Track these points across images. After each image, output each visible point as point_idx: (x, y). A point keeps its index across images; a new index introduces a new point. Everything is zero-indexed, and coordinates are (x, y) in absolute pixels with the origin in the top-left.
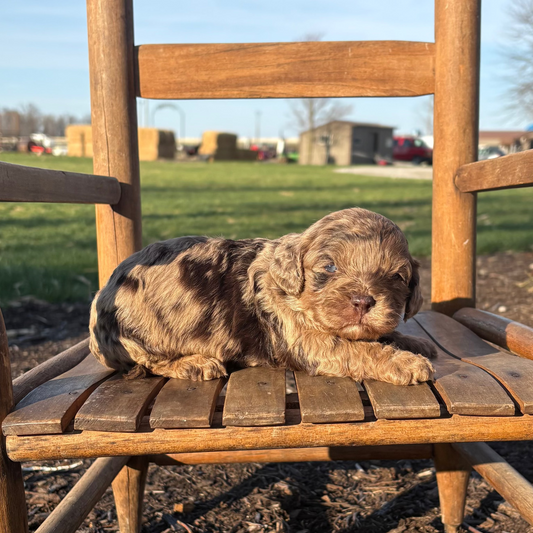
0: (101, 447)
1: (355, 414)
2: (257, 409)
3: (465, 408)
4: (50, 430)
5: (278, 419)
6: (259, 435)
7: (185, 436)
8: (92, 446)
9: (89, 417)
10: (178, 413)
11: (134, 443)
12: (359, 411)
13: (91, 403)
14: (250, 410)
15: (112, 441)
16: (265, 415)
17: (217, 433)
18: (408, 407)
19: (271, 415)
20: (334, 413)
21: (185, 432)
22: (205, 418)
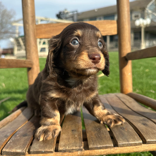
1: (110, 146)
2: (71, 145)
6: (73, 154)
10: (41, 148)
13: (10, 142)
16: (74, 148)
18: (130, 143)
19: (77, 148)
20: (101, 146)
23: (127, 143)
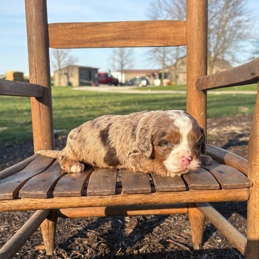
0: (30, 206)
1: (147, 190)
2: (102, 188)
3: (197, 186)
4: (8, 198)
5: (112, 192)
6: (103, 200)
7: (69, 200)
8: (26, 205)
9: (26, 192)
10: (67, 190)
11: (45, 203)
12: (149, 188)
13: (27, 186)
14: (99, 188)
15: (36, 202)
16: (106, 190)
17: (83, 199)
18: (171, 187)
19: (109, 190)
20: (137, 189)
21: (69, 198)
22: (79, 192)
23: (168, 187)
